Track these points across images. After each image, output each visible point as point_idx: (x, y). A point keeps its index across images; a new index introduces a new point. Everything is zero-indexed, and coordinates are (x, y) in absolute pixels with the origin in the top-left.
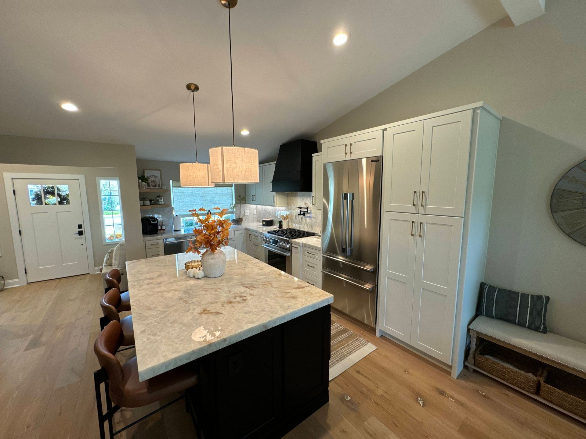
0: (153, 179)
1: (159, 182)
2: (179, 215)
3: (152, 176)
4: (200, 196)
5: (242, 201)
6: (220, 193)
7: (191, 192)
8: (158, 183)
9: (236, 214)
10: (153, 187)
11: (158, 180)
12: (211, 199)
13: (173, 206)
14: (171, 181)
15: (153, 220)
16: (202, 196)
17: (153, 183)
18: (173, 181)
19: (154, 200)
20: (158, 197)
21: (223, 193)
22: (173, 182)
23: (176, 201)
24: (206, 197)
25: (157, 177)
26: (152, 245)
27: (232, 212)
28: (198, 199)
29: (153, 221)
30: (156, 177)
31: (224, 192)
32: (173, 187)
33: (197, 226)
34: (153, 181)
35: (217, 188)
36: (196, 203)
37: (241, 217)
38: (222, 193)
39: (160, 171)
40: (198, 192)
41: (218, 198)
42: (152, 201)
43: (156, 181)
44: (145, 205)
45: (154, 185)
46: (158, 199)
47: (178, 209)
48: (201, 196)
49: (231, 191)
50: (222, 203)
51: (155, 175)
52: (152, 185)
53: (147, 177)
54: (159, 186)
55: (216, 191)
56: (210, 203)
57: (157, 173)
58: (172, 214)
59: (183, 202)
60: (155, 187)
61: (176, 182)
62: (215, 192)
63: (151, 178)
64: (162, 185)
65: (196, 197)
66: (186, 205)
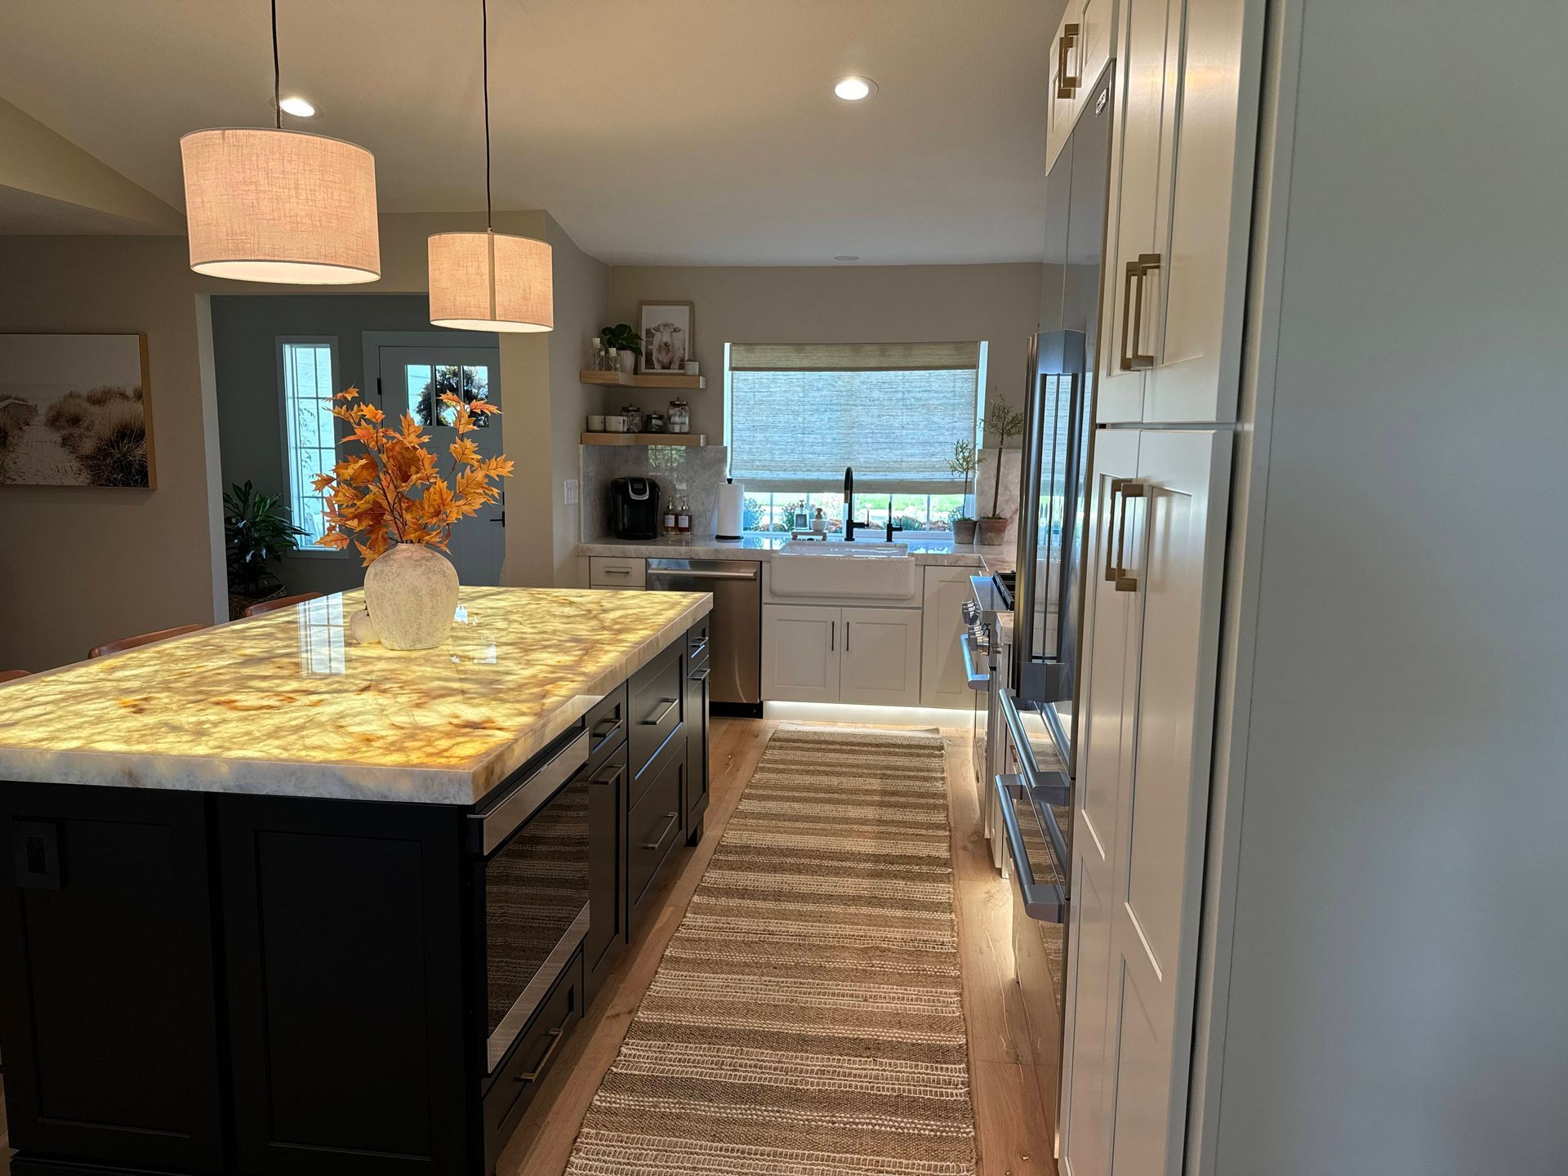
0: (666, 338)
1: (684, 349)
2: (739, 481)
3: (661, 328)
4: (832, 410)
5: (1009, 434)
6: (919, 395)
7: (799, 389)
8: (679, 354)
9: (981, 494)
10: (663, 368)
11: (681, 342)
12: (875, 421)
13: (727, 442)
14: (727, 346)
15: (640, 486)
16: (839, 408)
17: (664, 353)
18: (733, 344)
19: (660, 418)
20: (673, 405)
21: (931, 399)
22: (734, 348)
23: (740, 426)
24: (854, 414)
25: (680, 330)
26: (608, 572)
27: (966, 488)
28: (822, 420)
29: (636, 492)
30: (675, 331)
31: (936, 392)
32: (732, 369)
33: (803, 530)
34: (666, 344)
35: (907, 373)
36: (810, 439)
37: (997, 513)
38: (926, 395)
39: (691, 304)
40: (824, 392)
41: (906, 419)
42: (654, 421)
43: (673, 346)
44: (608, 429)
45: (666, 360)
46: (671, 412)
47: (745, 457)
48: (835, 408)
49: (968, 387)
50: (924, 443)
51: (673, 325)
52: (659, 361)
53: (648, 332)
54: (682, 367)
55: (901, 389)
56: (869, 440)
57: (679, 316)
58: (720, 473)
59: (765, 428)
60: (669, 368)
61: (742, 348)
62: (897, 392)
63: (659, 333)
64: (693, 359)
65: (817, 410)
66: (775, 443)
